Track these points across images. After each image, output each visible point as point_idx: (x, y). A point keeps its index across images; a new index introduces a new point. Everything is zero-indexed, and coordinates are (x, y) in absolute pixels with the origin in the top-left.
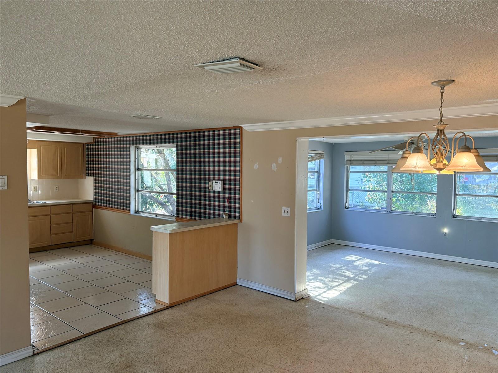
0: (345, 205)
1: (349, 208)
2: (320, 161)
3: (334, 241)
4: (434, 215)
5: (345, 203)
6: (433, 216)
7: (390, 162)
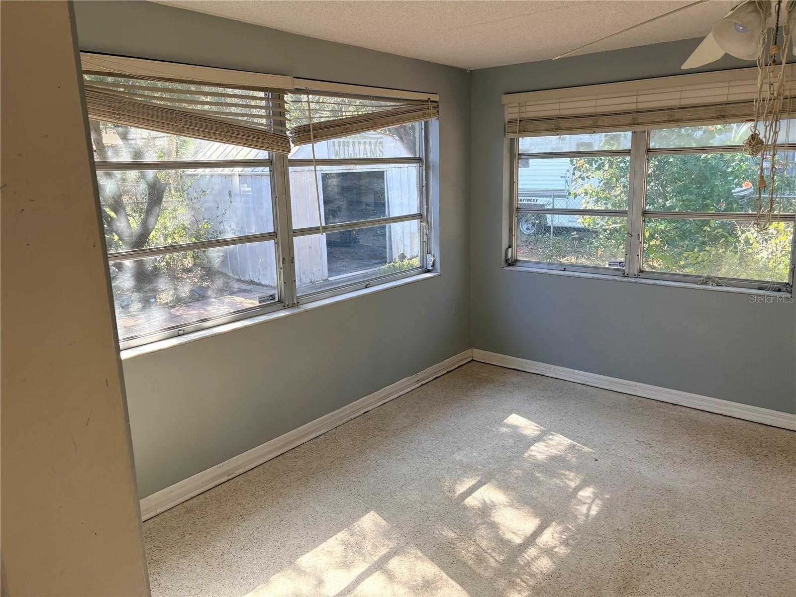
0: (506, 254)
1: (518, 264)
2: (426, 124)
3: (478, 354)
4: (781, 287)
5: (507, 250)
6: (779, 290)
7: (641, 118)
